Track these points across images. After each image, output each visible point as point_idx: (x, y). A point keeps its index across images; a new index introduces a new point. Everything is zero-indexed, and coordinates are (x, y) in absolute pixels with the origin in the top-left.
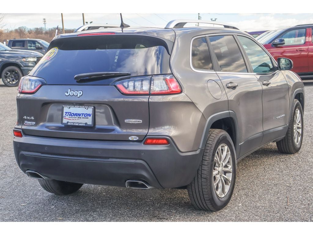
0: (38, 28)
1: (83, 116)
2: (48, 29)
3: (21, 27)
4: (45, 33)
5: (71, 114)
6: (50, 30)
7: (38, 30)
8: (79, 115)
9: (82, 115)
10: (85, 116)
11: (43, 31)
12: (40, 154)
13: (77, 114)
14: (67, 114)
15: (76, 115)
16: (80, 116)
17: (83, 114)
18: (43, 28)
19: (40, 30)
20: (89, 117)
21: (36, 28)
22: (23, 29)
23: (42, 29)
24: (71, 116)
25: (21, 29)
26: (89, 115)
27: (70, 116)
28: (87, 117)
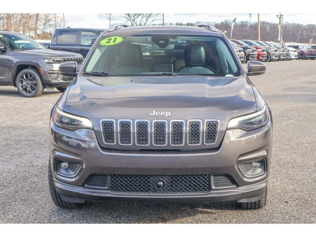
0: (244, 21)
2: (253, 23)
3: (227, 20)
4: (250, 26)
6: (255, 23)
7: (243, 23)
11: (248, 25)
18: (249, 22)
19: (245, 23)
21: (241, 22)
22: (229, 22)
23: (247, 22)
25: (227, 22)
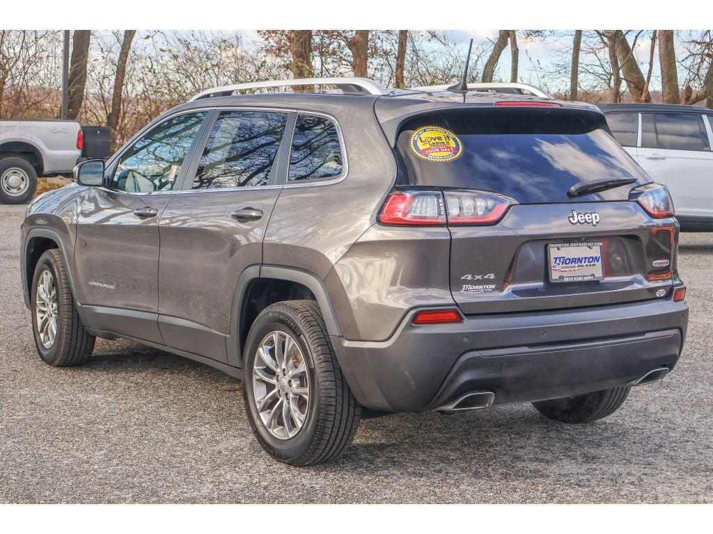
1: (587, 263)
5: (565, 261)
8: (580, 260)
9: (584, 260)
10: (589, 262)
12: (526, 349)
13: (576, 259)
14: (558, 262)
15: (574, 260)
16: (581, 262)
17: (586, 258)
20: (596, 263)
24: (566, 263)
26: (596, 259)
27: (564, 265)
28: (593, 263)
